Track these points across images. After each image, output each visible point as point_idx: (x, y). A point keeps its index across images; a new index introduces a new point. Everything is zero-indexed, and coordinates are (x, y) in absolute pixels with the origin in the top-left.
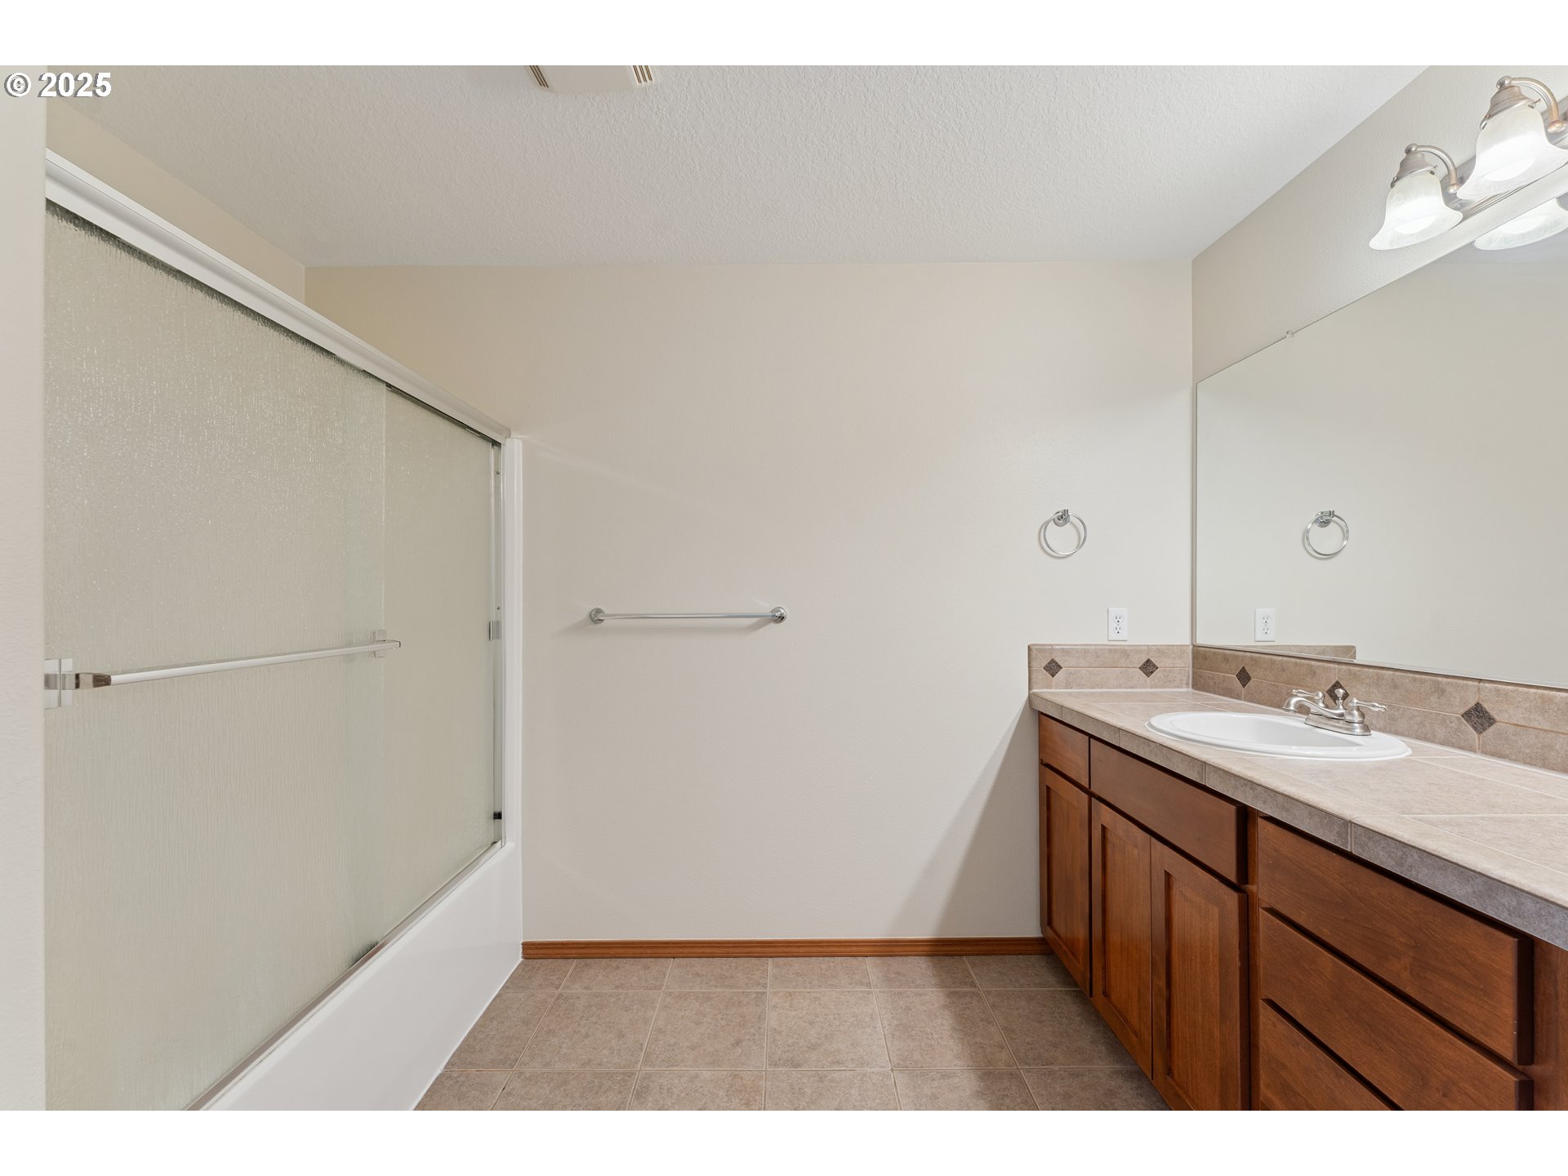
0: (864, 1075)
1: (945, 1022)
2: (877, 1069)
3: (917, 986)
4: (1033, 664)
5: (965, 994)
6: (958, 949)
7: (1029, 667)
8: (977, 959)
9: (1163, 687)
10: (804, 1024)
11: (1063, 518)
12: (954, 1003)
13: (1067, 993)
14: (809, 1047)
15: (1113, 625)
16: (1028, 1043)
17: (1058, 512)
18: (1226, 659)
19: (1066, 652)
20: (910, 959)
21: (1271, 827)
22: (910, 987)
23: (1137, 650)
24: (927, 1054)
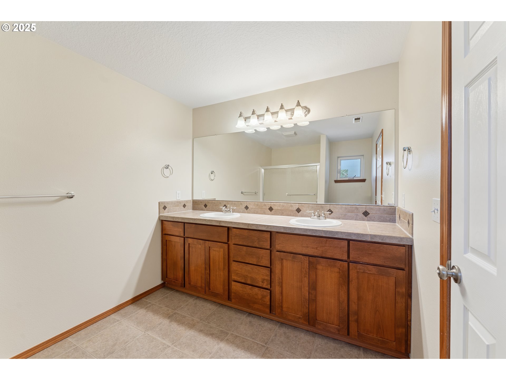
0: (138, 339)
1: (150, 314)
2: (140, 335)
3: (135, 312)
4: (160, 207)
5: (150, 306)
6: (140, 297)
7: (159, 208)
8: (147, 297)
9: (187, 210)
10: (104, 343)
11: (167, 167)
12: (149, 309)
13: (174, 292)
14: (113, 346)
15: (177, 195)
16: (173, 306)
17: (166, 165)
18: (201, 202)
19: (168, 203)
20: (126, 308)
21: (234, 229)
22: (133, 314)
23: (182, 201)
24: (151, 323)
